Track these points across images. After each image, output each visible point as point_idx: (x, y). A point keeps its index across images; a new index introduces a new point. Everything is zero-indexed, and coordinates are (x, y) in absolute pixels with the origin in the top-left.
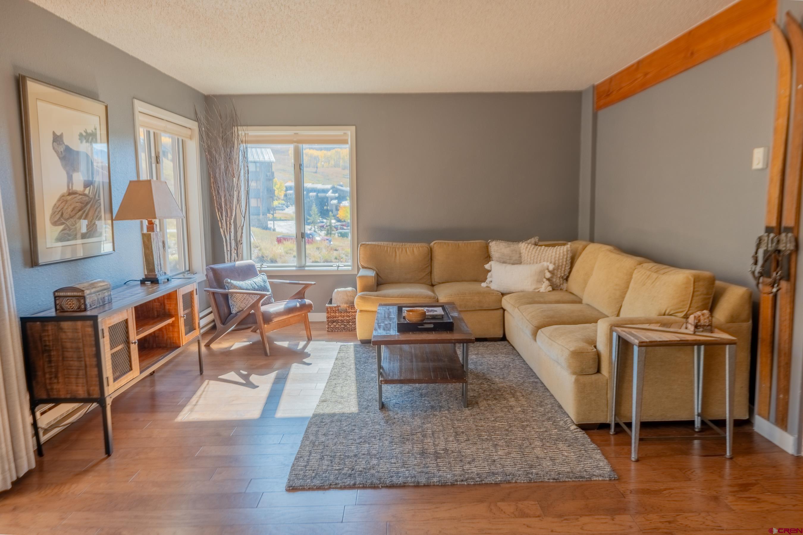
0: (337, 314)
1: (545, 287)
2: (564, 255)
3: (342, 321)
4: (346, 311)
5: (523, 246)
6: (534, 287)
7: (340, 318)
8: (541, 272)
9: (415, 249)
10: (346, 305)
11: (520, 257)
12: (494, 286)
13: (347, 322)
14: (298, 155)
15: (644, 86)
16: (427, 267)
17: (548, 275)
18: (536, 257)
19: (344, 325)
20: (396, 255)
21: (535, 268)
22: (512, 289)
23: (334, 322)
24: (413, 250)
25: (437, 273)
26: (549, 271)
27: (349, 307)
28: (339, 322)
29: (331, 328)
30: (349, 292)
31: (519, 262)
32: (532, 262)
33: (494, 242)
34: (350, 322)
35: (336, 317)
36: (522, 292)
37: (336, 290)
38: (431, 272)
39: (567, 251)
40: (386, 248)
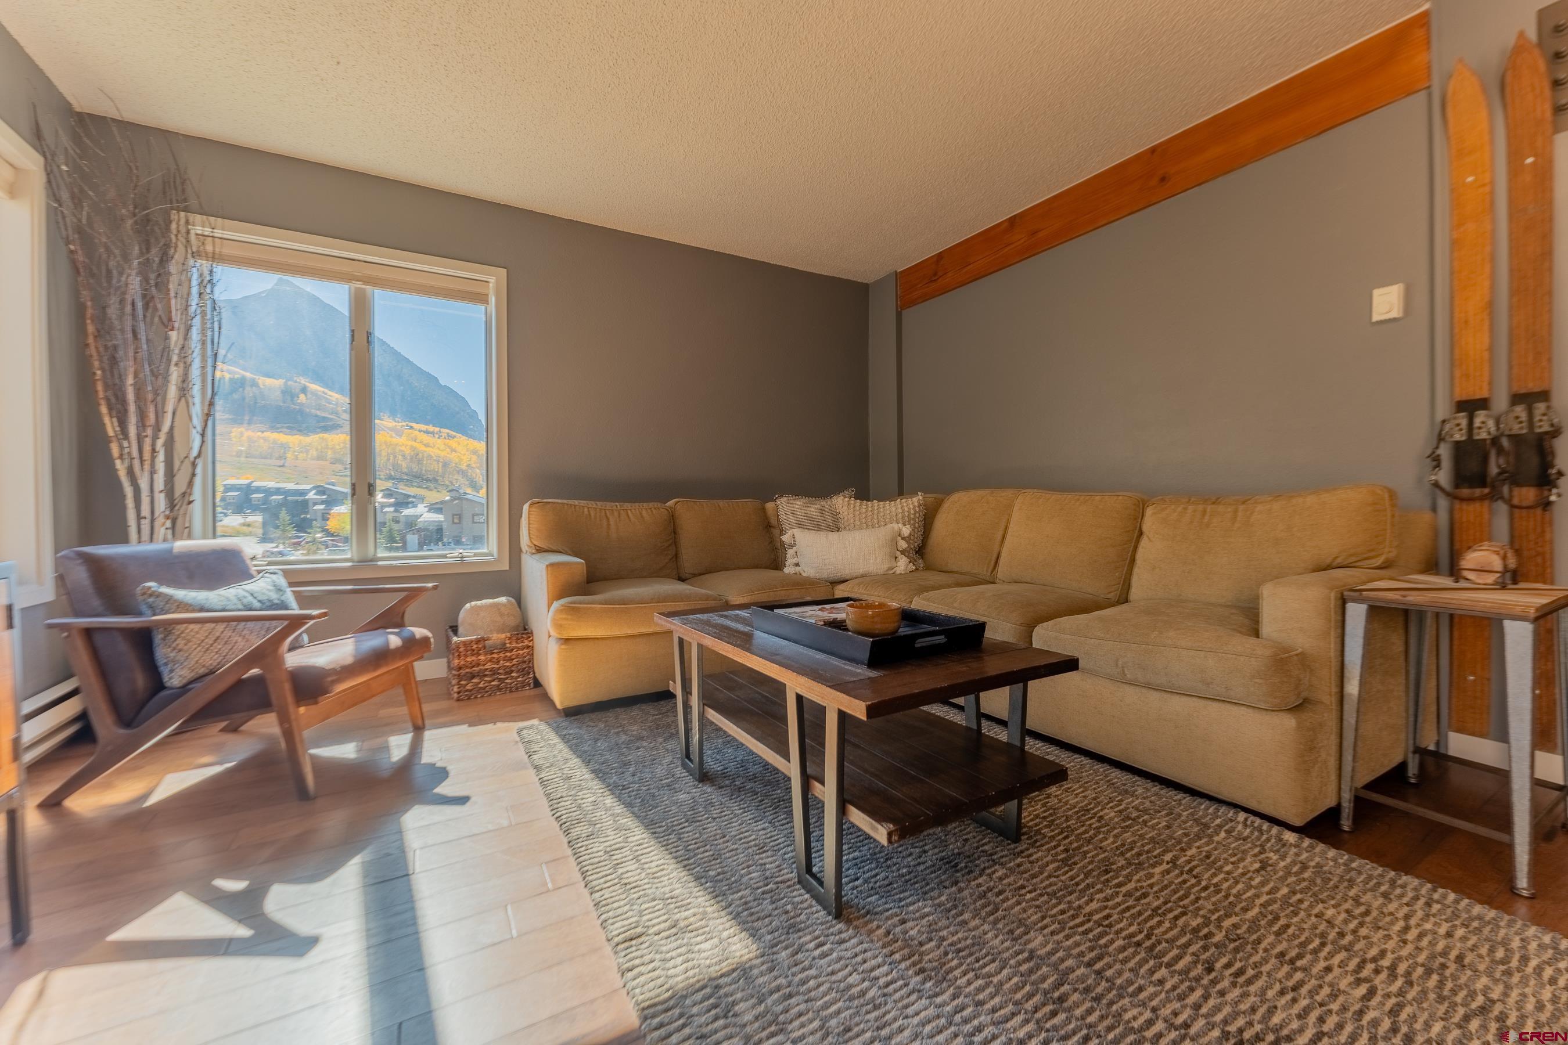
0: (482, 658)
1: (903, 565)
2: (916, 512)
3: (494, 672)
4: (503, 648)
5: (841, 502)
6: (886, 566)
7: (488, 666)
8: (894, 542)
9: (644, 512)
10: (503, 636)
11: (837, 520)
12: (808, 571)
13: (506, 673)
14: (361, 308)
15: (1030, 251)
16: (670, 545)
17: (903, 544)
18: (869, 518)
19: (500, 680)
20: (609, 525)
21: (883, 533)
22: (846, 573)
23: (473, 677)
24: (641, 514)
25: (689, 559)
26: (903, 539)
27: (510, 638)
28: (486, 676)
29: (467, 691)
30: (504, 605)
31: (836, 527)
32: (865, 526)
33: (784, 499)
34: (512, 672)
35: (478, 665)
36: (863, 576)
37: (468, 605)
38: (676, 556)
39: (920, 505)
40: (586, 509)
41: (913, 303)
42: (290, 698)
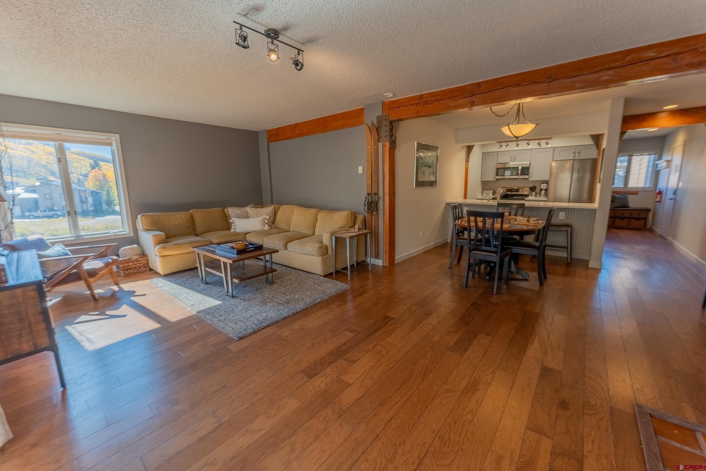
0: (130, 264)
1: (266, 227)
2: (271, 211)
3: (135, 268)
4: (137, 260)
5: (248, 209)
6: (261, 228)
7: (133, 266)
8: (264, 221)
9: (182, 216)
10: (137, 257)
11: (248, 214)
12: (238, 230)
13: (139, 268)
15: (300, 135)
16: (192, 225)
17: (267, 221)
18: (257, 214)
19: (137, 270)
20: (170, 220)
21: (260, 219)
22: (250, 230)
23: (128, 270)
24: (181, 216)
25: (199, 228)
26: (267, 220)
27: (139, 257)
28: (132, 269)
29: (126, 274)
30: (135, 248)
31: (247, 217)
32: (256, 216)
33: (230, 208)
34: (141, 267)
35: (129, 266)
36: (255, 231)
37: (123, 248)
38: (194, 228)
39: (272, 209)
40: (161, 216)
41: (272, 141)
42: (87, 276)
